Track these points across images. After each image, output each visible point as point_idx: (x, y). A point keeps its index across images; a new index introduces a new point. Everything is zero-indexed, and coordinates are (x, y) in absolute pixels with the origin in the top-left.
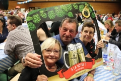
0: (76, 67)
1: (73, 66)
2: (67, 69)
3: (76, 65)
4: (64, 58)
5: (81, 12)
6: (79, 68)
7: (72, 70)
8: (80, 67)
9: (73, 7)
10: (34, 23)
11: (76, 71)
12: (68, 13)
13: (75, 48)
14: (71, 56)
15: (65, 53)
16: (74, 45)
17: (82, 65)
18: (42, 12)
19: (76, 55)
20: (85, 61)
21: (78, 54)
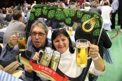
1: (42, 65)
2: (37, 63)
3: (45, 66)
5: (82, 23)
8: (47, 71)
9: (76, 14)
10: (34, 15)
12: (67, 18)
13: (52, 53)
15: (41, 51)
16: (52, 51)
17: (51, 71)
18: (45, 8)
19: (49, 59)
20: (55, 70)
21: (51, 60)
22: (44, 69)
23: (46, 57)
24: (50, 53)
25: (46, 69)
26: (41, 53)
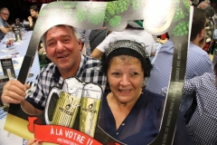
0: (61, 133)
1: (57, 126)
2: (45, 123)
3: (65, 128)
4: (49, 100)
6: (68, 139)
7: (52, 132)
8: (71, 140)
11: (59, 140)
13: (80, 91)
14: (62, 104)
15: (55, 90)
16: (81, 85)
17: (80, 139)
19: (74, 107)
20: (92, 135)
21: (79, 108)
22: (64, 137)
23: (66, 103)
24: (76, 92)
25: (69, 134)
26: (55, 95)
